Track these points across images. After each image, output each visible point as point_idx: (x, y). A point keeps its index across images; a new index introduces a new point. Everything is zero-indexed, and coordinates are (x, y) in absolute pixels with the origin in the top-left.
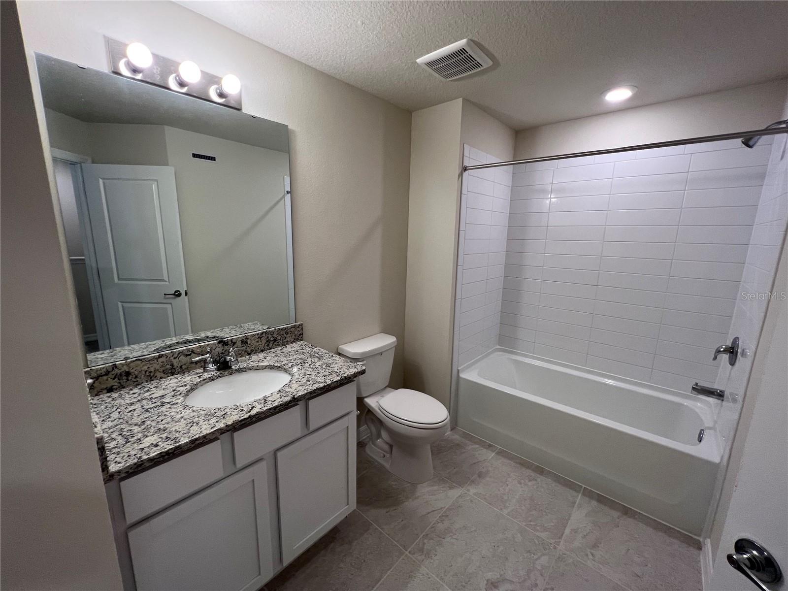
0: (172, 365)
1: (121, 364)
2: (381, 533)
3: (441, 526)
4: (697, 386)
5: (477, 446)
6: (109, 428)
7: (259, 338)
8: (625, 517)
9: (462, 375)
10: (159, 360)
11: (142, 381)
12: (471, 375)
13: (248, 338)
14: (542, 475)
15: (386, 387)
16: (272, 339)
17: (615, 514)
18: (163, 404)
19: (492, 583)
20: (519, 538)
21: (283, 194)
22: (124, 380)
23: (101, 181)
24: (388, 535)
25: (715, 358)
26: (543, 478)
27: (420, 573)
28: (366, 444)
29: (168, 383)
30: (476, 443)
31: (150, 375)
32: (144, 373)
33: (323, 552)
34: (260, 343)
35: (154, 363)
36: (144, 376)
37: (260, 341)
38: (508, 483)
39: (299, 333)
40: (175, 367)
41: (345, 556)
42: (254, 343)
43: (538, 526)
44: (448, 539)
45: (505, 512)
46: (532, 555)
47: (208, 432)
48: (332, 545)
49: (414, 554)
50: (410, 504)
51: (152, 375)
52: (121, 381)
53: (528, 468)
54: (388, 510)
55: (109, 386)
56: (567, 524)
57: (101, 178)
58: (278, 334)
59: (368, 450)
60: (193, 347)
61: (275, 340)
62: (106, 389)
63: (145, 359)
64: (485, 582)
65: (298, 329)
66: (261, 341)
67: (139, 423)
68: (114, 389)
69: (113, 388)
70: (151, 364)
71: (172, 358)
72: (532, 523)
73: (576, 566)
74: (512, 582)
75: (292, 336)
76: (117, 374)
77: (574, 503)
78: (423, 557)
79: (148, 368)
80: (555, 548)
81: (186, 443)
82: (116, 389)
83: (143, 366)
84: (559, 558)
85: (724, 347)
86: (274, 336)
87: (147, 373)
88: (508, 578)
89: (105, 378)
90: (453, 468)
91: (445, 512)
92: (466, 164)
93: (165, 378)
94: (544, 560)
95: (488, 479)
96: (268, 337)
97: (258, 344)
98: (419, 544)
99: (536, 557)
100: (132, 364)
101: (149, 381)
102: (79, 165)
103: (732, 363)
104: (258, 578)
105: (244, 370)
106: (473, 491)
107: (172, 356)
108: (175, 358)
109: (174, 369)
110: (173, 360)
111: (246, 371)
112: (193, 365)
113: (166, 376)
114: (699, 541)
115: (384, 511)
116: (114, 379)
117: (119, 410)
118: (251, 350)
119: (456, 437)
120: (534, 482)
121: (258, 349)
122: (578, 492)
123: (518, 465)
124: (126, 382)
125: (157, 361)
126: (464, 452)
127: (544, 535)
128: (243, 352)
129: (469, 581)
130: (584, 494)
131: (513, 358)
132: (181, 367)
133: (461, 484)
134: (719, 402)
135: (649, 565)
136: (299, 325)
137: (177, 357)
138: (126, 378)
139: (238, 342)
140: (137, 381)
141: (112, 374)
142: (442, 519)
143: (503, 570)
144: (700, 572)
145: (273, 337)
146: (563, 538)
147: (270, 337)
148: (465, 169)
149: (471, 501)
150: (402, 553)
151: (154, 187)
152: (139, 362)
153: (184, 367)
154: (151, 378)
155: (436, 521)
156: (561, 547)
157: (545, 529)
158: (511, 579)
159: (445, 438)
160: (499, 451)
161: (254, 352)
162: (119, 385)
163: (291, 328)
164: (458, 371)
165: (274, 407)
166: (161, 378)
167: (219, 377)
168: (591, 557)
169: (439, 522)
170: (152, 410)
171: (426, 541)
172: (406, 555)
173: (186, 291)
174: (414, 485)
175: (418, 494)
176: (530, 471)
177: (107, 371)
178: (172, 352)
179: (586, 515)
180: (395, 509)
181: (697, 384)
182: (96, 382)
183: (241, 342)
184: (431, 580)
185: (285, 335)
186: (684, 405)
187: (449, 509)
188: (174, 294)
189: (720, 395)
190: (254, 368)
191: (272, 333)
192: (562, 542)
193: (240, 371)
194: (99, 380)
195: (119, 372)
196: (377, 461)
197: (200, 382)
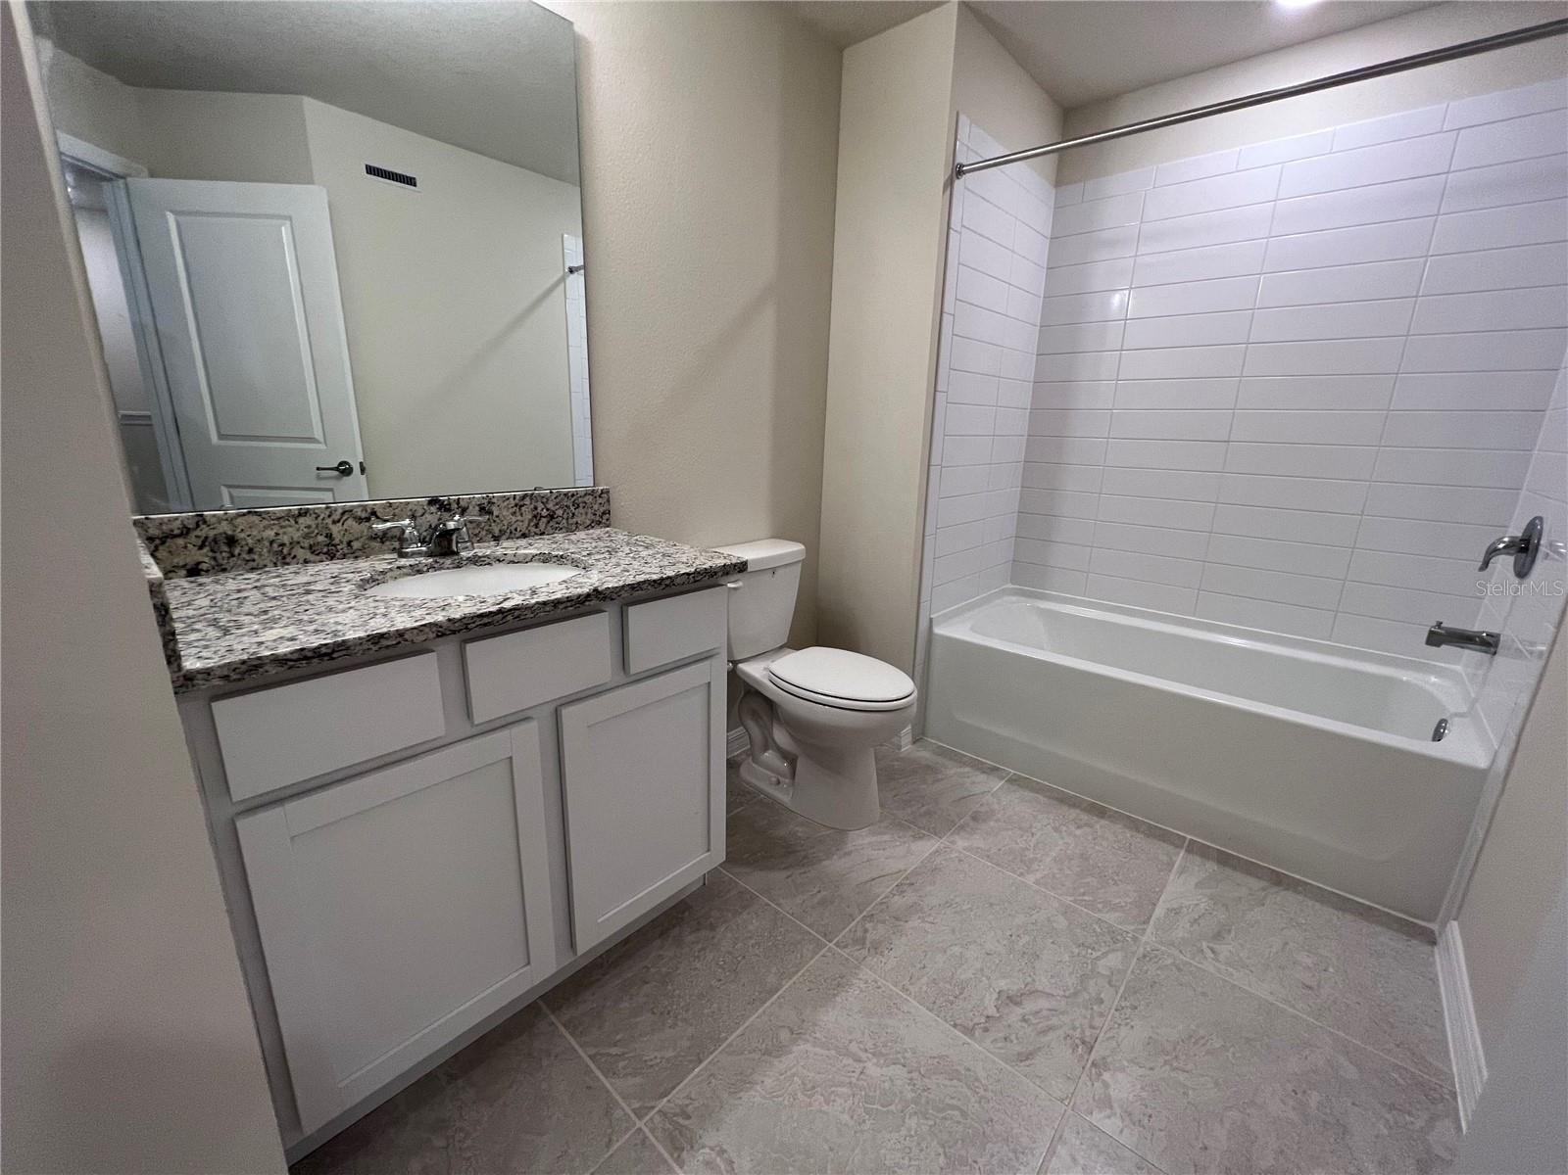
0: (329, 536)
1: (214, 516)
2: (777, 912)
3: (898, 901)
4: (1439, 627)
5: (967, 769)
6: (189, 618)
7: (516, 505)
8: (1275, 889)
9: (938, 630)
10: (301, 520)
11: (265, 562)
12: (955, 630)
13: (494, 503)
14: (1102, 817)
15: (781, 647)
16: (545, 513)
17: (1255, 884)
18: (308, 592)
19: (1008, 997)
20: (1061, 923)
21: (562, 273)
22: (224, 554)
23: (171, 218)
24: (792, 915)
25: (1486, 564)
26: (1103, 822)
27: (860, 979)
28: (741, 764)
29: (321, 568)
30: (965, 764)
31: (282, 551)
32: (267, 544)
33: (658, 942)
34: (519, 518)
35: (290, 526)
36: (269, 552)
37: (518, 514)
38: (1034, 830)
39: (602, 509)
40: (337, 541)
41: (703, 949)
42: (505, 514)
43: (1100, 903)
44: (915, 922)
45: (1030, 879)
46: (1090, 951)
47: (409, 626)
48: (676, 931)
49: (846, 947)
50: (835, 865)
51: (285, 551)
52: (218, 555)
53: (1074, 806)
54: (789, 873)
55: (190, 561)
56: (1158, 900)
57: (171, 211)
58: (557, 504)
59: (743, 771)
60: (375, 505)
61: (551, 517)
62: (184, 566)
63: (268, 512)
64: (995, 996)
65: (600, 500)
66: (522, 515)
67: (256, 613)
68: (202, 570)
69: (200, 567)
70: (282, 527)
71: (329, 521)
72: (1086, 898)
73: (1179, 970)
74: (1049, 995)
75: (586, 514)
76: (206, 538)
77: (1171, 864)
78: (865, 952)
79: (277, 534)
80: (1135, 939)
81: (360, 638)
82: (207, 571)
83: (265, 528)
84: (1144, 956)
85: (1506, 539)
86: (549, 506)
87: (275, 545)
88: (1040, 988)
89: (181, 541)
90: (920, 805)
91: (907, 878)
92: (961, 159)
93: (314, 562)
94: (1114, 960)
95: (992, 824)
96: (536, 508)
97: (514, 519)
98: (855, 931)
99: (1095, 955)
100: (239, 520)
101: (279, 564)
102: (121, 181)
103: (1522, 573)
104: (525, 969)
105: (488, 561)
106: (961, 843)
107: (329, 516)
108: (334, 522)
109: (335, 546)
110: (331, 526)
111: (489, 564)
112: (376, 544)
113: (318, 558)
114: (1432, 932)
115: (783, 874)
116: (201, 548)
117: (212, 597)
118: (500, 531)
119: (924, 755)
120: (1087, 830)
121: (516, 530)
122: (1179, 847)
123: (1055, 802)
124: (229, 558)
125: (296, 522)
126: (942, 779)
127: (1111, 917)
128: (484, 533)
129: (961, 994)
130: (1189, 851)
131: (1042, 606)
132: (349, 543)
133: (937, 833)
134: (1486, 657)
135: (1331, 970)
136: (602, 492)
137: (339, 521)
138: (226, 549)
139: (471, 508)
140: (254, 560)
141: (197, 537)
142: (900, 889)
143: (1030, 976)
144: (1434, 981)
145: (548, 510)
146: (1152, 922)
147: (539, 509)
148: (959, 171)
149: (960, 861)
150: (820, 946)
151: (285, 232)
152: (256, 519)
153: (356, 545)
154: (284, 558)
155: (890, 892)
156: (1149, 937)
157: (1115, 908)
158: (1047, 990)
159: (901, 755)
160: (1014, 777)
161: (507, 535)
162: (213, 563)
163: (585, 495)
164: (931, 620)
165: (553, 601)
166: (306, 562)
167: (431, 568)
168: (1210, 954)
169: (894, 895)
170: (284, 599)
171: (868, 925)
172: (830, 950)
173: (361, 463)
174: (842, 833)
175: (849, 847)
176: (1078, 811)
177: (185, 527)
178: (327, 508)
179: (1196, 885)
180: (805, 873)
181: (1439, 624)
182: (161, 548)
183: (477, 508)
184: (883, 992)
185: (572, 508)
186: (1401, 681)
187: (915, 873)
188: (337, 469)
189: (1488, 644)
190: (508, 558)
191: (545, 500)
192: (1148, 931)
193: (476, 561)
194: (167, 544)
195: (212, 534)
196: (761, 791)
197: (391, 569)
